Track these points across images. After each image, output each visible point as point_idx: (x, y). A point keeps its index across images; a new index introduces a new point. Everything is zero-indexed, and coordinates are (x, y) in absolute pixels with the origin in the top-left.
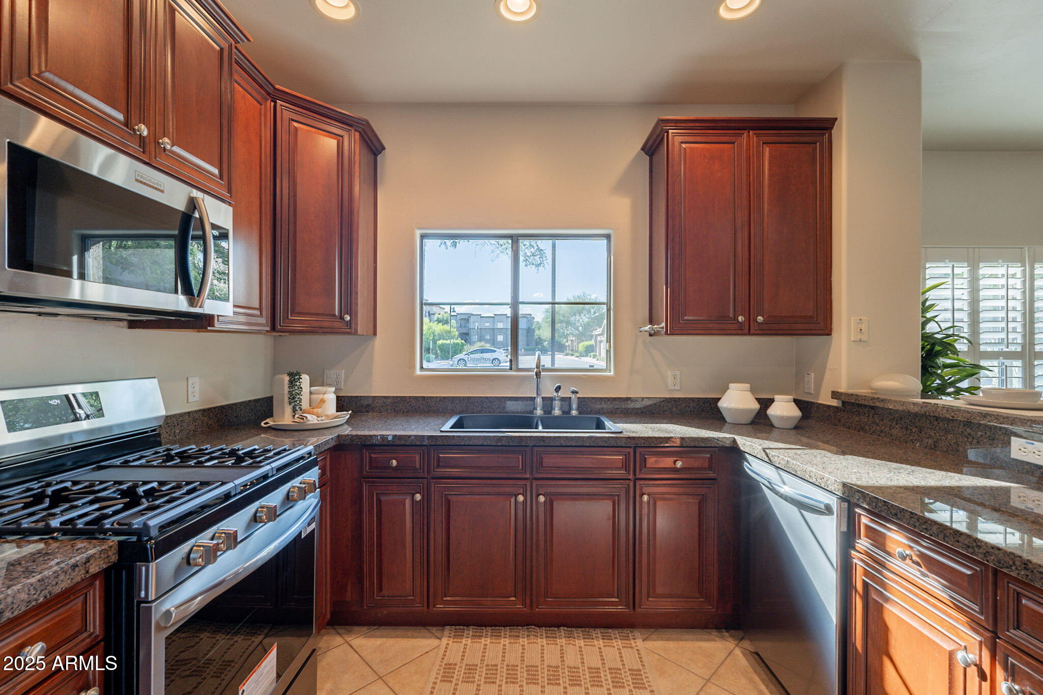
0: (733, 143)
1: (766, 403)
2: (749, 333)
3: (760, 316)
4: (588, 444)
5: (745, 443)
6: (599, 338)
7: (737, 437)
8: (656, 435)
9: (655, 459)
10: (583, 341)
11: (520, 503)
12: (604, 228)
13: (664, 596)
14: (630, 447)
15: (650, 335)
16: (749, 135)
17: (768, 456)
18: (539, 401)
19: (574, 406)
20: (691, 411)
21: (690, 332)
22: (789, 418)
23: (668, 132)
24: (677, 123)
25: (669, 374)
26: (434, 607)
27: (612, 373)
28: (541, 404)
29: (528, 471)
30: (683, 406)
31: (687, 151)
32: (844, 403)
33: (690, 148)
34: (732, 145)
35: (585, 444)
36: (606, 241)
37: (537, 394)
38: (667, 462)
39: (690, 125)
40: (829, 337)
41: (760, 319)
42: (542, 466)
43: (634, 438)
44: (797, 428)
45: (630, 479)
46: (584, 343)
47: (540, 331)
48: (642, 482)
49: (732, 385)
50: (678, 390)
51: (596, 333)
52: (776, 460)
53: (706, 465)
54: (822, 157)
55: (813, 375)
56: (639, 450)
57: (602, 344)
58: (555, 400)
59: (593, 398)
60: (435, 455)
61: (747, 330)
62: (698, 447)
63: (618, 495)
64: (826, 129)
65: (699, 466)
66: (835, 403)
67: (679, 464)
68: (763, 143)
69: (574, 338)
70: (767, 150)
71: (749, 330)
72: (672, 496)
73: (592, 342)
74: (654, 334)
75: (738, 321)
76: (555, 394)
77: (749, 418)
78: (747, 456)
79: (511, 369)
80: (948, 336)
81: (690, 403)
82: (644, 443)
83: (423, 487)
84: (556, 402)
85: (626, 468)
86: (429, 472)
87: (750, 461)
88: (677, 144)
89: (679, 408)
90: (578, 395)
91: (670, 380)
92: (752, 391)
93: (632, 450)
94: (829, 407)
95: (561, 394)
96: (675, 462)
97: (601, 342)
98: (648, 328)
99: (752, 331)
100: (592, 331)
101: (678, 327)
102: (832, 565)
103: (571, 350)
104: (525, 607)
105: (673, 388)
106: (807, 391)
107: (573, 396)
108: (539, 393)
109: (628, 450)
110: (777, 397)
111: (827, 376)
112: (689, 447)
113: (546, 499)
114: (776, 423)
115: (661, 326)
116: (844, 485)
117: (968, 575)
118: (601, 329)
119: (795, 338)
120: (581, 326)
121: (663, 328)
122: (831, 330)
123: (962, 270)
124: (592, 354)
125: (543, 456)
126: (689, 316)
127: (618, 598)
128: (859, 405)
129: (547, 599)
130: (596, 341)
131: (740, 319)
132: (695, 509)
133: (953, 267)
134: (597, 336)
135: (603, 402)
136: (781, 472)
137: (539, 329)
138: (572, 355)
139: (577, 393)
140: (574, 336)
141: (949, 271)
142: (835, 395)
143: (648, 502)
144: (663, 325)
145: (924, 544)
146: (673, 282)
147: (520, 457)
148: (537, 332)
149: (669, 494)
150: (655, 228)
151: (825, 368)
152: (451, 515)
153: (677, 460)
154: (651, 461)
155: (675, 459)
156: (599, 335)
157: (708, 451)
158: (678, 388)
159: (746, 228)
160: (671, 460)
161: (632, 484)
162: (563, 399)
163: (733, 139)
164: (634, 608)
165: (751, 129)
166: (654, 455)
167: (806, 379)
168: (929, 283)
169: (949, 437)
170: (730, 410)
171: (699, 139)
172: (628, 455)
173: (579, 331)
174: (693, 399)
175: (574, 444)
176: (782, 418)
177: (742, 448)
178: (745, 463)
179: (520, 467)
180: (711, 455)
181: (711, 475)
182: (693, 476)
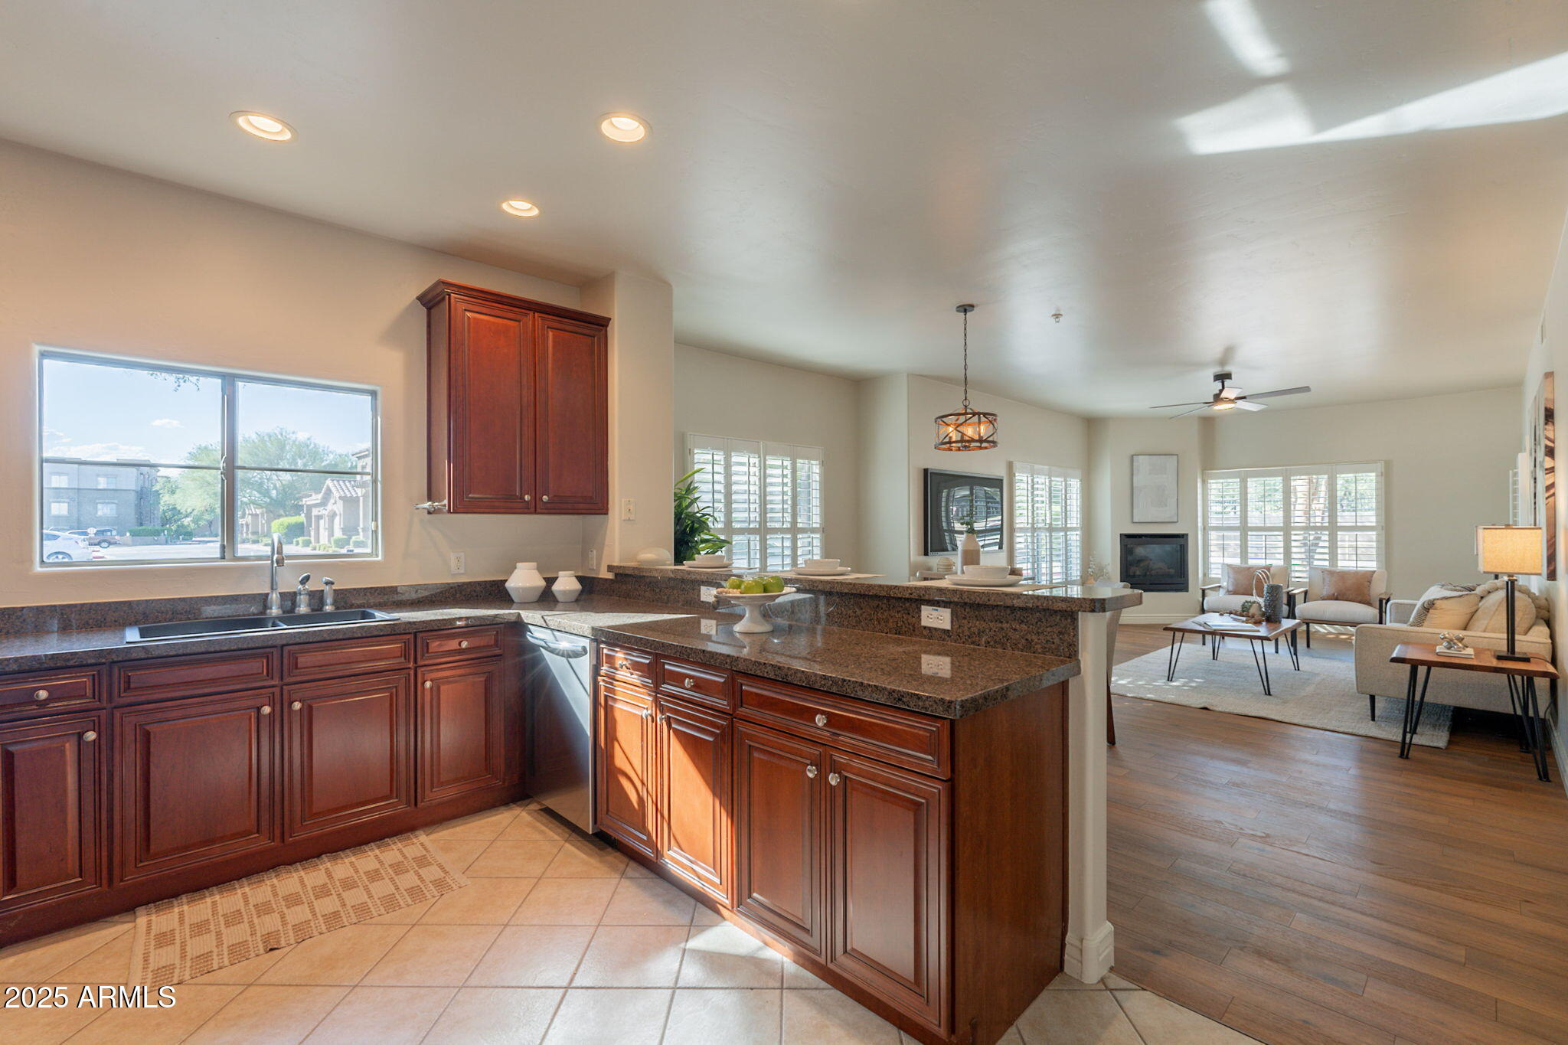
0: (519, 321)
1: (550, 581)
2: (535, 512)
3: (545, 495)
4: (359, 635)
5: (529, 616)
6: (315, 512)
7: (520, 612)
8: (440, 618)
9: (439, 643)
10: (280, 516)
11: (264, 715)
12: (368, 383)
13: (448, 782)
14: (410, 633)
15: (429, 513)
16: (534, 317)
17: (545, 622)
18: (275, 597)
19: (329, 600)
20: (477, 596)
21: (475, 510)
22: (570, 592)
23: (449, 295)
24: (461, 288)
25: (452, 557)
26: (122, 881)
27: (380, 558)
28: (279, 601)
29: (276, 675)
30: (469, 590)
31: (472, 320)
32: (616, 575)
33: (475, 319)
34: (517, 323)
35: (356, 636)
36: (370, 397)
37: (272, 589)
38: (453, 645)
39: (475, 293)
40: (606, 516)
41: (545, 498)
42: (297, 668)
43: (414, 623)
44: (577, 601)
45: (409, 668)
46: (282, 520)
47: (176, 496)
48: (423, 669)
49: (519, 565)
50: (462, 574)
51: (308, 503)
52: (552, 625)
53: (492, 642)
54: (599, 350)
55: (595, 552)
56: (419, 635)
57: (322, 522)
58: (300, 594)
59: (355, 589)
60: (122, 673)
61: (533, 509)
62: (484, 625)
63: (396, 687)
64: (602, 326)
65: (486, 644)
66: (610, 576)
67: (464, 644)
68: (548, 327)
69: (258, 511)
70: (551, 334)
71: (536, 510)
72: (457, 678)
73: (302, 518)
74: (434, 511)
75: (525, 500)
76: (300, 587)
77: (536, 596)
78: (530, 627)
79: (223, 558)
80: (704, 515)
81: (475, 587)
82: (426, 627)
83: (99, 723)
84: (302, 597)
85: (406, 656)
86: (110, 699)
87: (532, 631)
88: (459, 312)
89: (463, 593)
90: (334, 587)
91: (453, 564)
92: (540, 569)
93: (412, 637)
94: (606, 580)
95: (310, 586)
96: (460, 644)
97: (319, 518)
98: (427, 505)
99: (539, 510)
100: (300, 498)
101: (463, 505)
102: (586, 692)
103: (253, 533)
104: (273, 841)
105: (456, 572)
106: (591, 567)
107: (327, 588)
108: (275, 587)
109: (408, 637)
110: (561, 573)
111: (606, 552)
112: (476, 627)
113: (303, 705)
114: (559, 597)
115: (443, 503)
116: (593, 628)
117: (646, 664)
118: (320, 496)
119: (581, 516)
120: (275, 488)
121: (445, 505)
122: (607, 510)
123: (719, 457)
124: (301, 539)
125: (298, 655)
126: (474, 493)
127: (397, 798)
128: (627, 575)
129: (306, 823)
130: (309, 517)
131: (527, 497)
132: (481, 690)
133: (713, 454)
134: (310, 508)
135: (368, 594)
136: (556, 633)
137: (173, 492)
138: (256, 542)
139: (332, 583)
140: (259, 506)
141: (710, 457)
142: (610, 568)
143: (431, 688)
144: (446, 502)
145: (634, 654)
146: (457, 456)
147: (265, 661)
148: (166, 499)
149: (453, 677)
150: (434, 395)
151: (604, 544)
152: (152, 750)
153: (462, 641)
154: (434, 646)
155: (461, 640)
156: (316, 506)
157: (494, 628)
158: (462, 571)
159: (532, 408)
160: (457, 641)
161: (412, 673)
162: (312, 594)
163: (519, 317)
164: (416, 804)
165: (538, 312)
166: (436, 639)
167: (590, 556)
168: (697, 467)
169: (675, 592)
170: (517, 589)
171: (484, 310)
172: (407, 644)
173: (270, 497)
174: (479, 583)
175: (341, 637)
176: (564, 592)
177: (526, 621)
178: (529, 633)
179: (265, 673)
180: (497, 632)
181: (498, 651)
182: (479, 655)
